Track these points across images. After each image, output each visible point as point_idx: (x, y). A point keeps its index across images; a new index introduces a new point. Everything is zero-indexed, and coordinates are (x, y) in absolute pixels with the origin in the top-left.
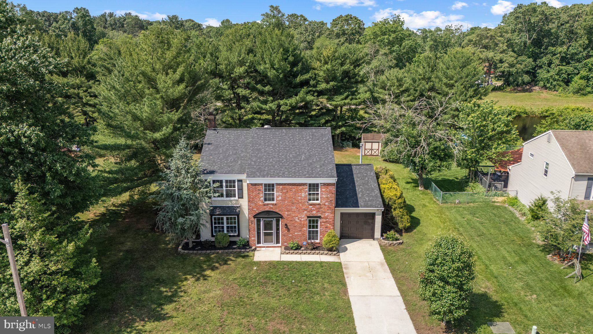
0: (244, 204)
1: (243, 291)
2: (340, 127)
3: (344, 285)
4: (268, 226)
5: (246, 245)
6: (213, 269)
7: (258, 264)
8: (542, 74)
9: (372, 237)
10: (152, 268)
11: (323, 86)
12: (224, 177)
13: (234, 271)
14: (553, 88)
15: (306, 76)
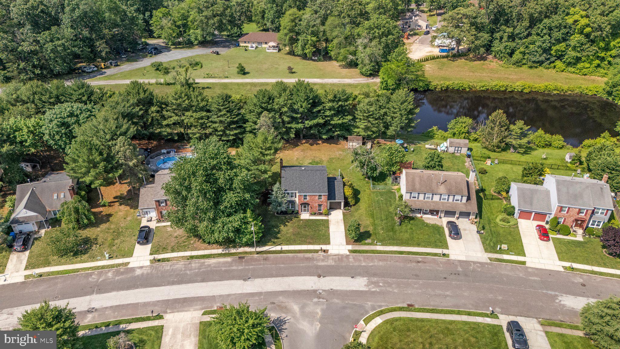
0: (297, 200)
1: (299, 230)
2: (337, 131)
3: (329, 228)
4: (305, 207)
5: (297, 213)
6: (288, 222)
7: (302, 220)
8: (497, 46)
9: (340, 209)
10: (269, 221)
11: (328, 113)
12: (290, 192)
13: (295, 223)
14: (501, 59)
15: (319, 108)
